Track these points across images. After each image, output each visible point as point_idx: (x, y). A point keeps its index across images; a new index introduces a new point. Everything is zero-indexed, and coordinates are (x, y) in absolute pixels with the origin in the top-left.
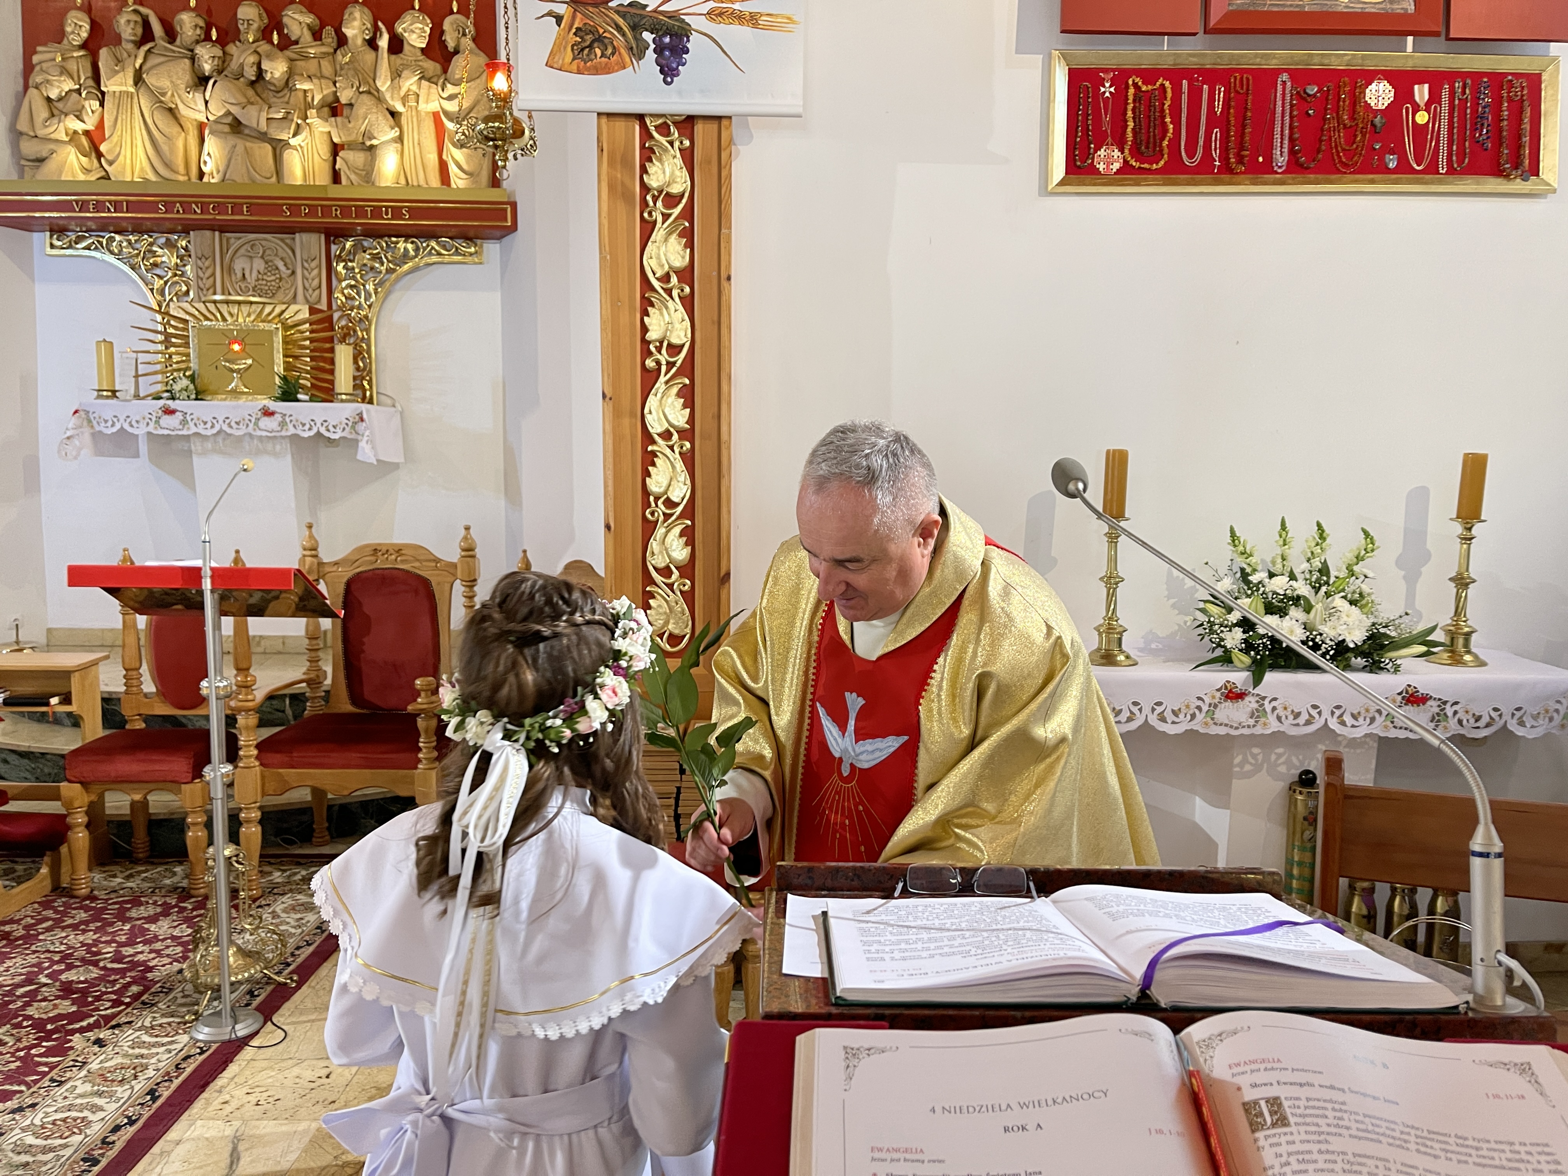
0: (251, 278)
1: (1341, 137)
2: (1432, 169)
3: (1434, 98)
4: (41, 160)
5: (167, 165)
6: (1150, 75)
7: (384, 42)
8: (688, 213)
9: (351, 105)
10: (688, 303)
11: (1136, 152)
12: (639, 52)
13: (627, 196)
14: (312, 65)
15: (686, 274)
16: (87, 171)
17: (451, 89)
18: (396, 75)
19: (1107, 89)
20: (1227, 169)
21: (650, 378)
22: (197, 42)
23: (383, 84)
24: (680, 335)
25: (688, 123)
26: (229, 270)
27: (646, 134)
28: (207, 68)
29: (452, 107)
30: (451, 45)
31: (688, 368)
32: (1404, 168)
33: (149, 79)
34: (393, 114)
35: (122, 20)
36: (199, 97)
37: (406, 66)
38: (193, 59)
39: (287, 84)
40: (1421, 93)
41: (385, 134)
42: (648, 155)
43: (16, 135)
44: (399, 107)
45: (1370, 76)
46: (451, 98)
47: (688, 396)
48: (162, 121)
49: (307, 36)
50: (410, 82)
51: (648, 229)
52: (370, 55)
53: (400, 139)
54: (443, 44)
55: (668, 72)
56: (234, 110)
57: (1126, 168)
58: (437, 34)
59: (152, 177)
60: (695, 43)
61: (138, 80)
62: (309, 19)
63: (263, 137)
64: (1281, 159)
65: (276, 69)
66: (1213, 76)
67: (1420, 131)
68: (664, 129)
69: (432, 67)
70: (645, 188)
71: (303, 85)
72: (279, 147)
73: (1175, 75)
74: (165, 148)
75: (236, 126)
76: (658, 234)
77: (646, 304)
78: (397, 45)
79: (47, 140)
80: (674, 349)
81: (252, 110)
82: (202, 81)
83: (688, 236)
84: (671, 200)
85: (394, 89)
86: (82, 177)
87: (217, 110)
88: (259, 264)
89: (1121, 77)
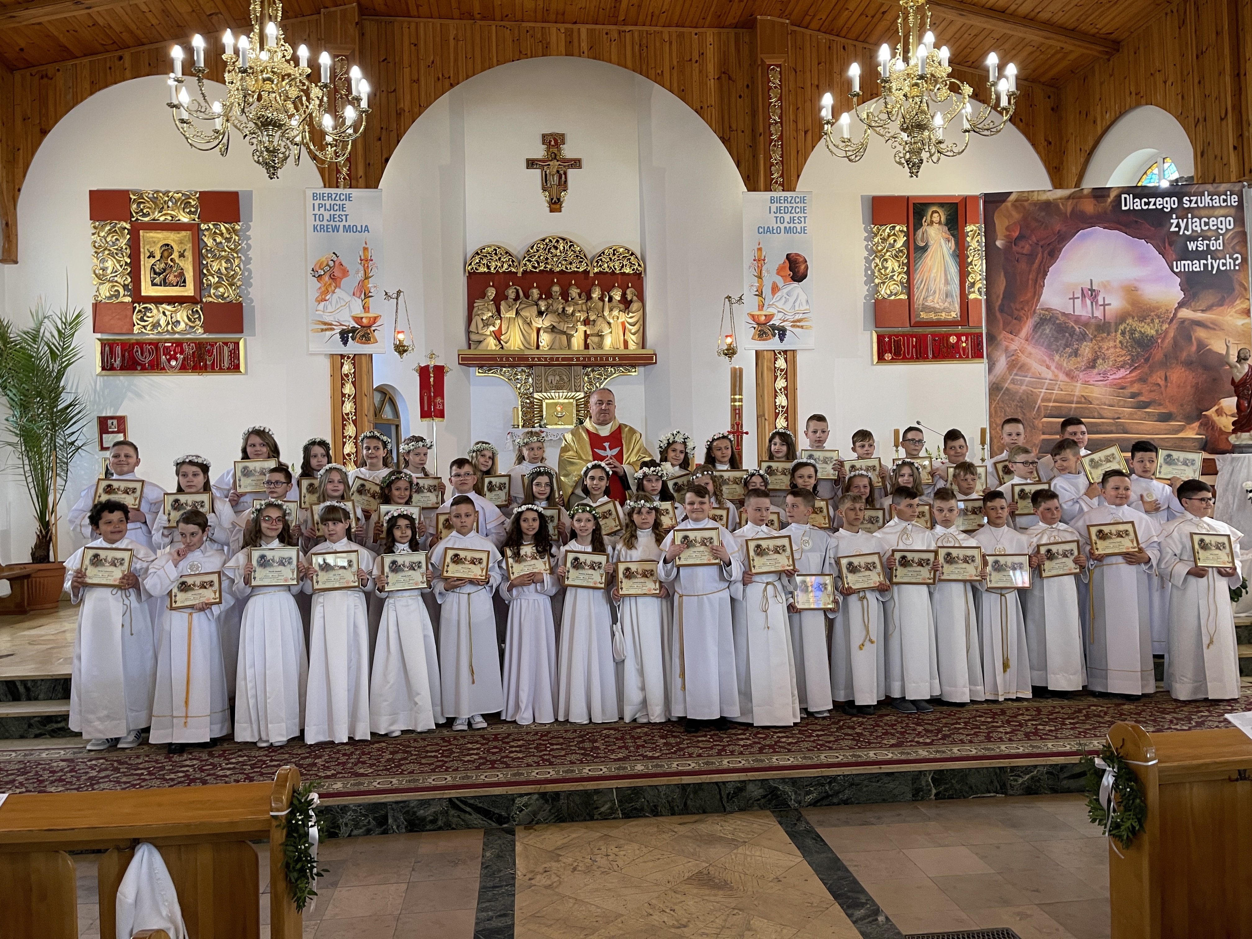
0: (554, 383)
1: (944, 350)
2: (967, 357)
3: (967, 339)
4: (480, 342)
5: (529, 343)
6: (897, 336)
7: (607, 299)
8: (786, 373)
9: (594, 321)
10: (786, 395)
11: (895, 354)
12: (774, 335)
13: (771, 370)
14: (579, 308)
15: (786, 388)
16: (496, 346)
17: (631, 315)
18: (611, 310)
19: (887, 339)
20: (917, 358)
21: (777, 415)
22: (539, 300)
23: (606, 313)
24: (785, 403)
25: (785, 352)
26: (547, 380)
27: (775, 354)
28: (543, 309)
29: (630, 321)
30: (629, 298)
31: (787, 412)
32: (960, 357)
33: (522, 313)
34: (609, 323)
35: (510, 291)
36: (541, 319)
37: (614, 307)
38: (537, 305)
39: (573, 314)
40: (964, 338)
41: (606, 331)
42: (776, 360)
43: (468, 332)
44: (611, 321)
45: (951, 335)
46: (631, 318)
47: (787, 419)
48: (526, 327)
49: (577, 297)
50: (615, 313)
51: (776, 378)
52: (601, 304)
53: (611, 332)
54: (626, 298)
55: (782, 340)
56: (554, 324)
57: (892, 358)
58: (624, 295)
59: (522, 347)
60: (788, 333)
61: (517, 313)
62: (578, 291)
63: (564, 333)
64: (930, 356)
65: (570, 310)
66: (912, 336)
67: (964, 348)
68: (780, 353)
69: (622, 306)
70: (775, 368)
71: (578, 314)
72: (569, 337)
73: (903, 336)
74: (527, 337)
75: (553, 329)
76: (778, 379)
77: (776, 396)
78: (611, 299)
79: (483, 334)
80: (783, 407)
81: (562, 324)
82: (540, 313)
83: (786, 378)
84: (782, 370)
85: (610, 315)
86: (494, 348)
87: (547, 323)
88: (557, 378)
89: (890, 337)
